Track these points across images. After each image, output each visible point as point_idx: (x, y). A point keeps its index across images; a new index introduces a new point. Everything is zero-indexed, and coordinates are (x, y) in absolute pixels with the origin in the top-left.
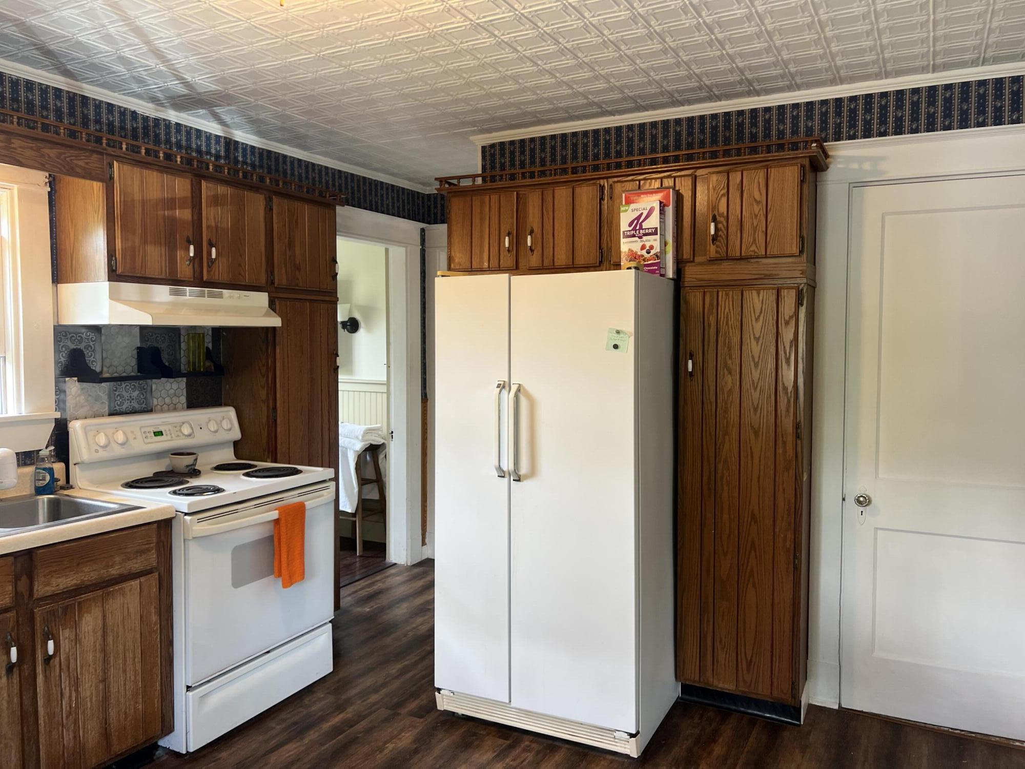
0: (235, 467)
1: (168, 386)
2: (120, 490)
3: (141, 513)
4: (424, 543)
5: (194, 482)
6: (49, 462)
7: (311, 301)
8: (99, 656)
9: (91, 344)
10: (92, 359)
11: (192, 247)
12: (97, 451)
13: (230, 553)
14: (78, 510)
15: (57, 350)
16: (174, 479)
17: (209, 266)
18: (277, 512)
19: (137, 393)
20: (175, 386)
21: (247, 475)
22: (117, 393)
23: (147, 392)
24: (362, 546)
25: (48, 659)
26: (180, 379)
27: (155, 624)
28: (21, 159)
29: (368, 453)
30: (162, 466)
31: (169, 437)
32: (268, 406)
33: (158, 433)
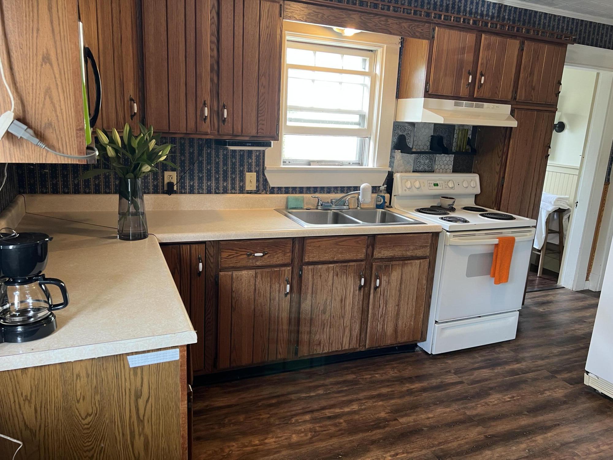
0: (476, 210)
1: (444, 159)
2: (413, 212)
3: (425, 226)
4: (587, 279)
5: (452, 215)
6: (384, 193)
7: (538, 110)
8: (398, 293)
9: (409, 132)
10: (409, 141)
11: (471, 77)
12: (405, 190)
13: (468, 258)
14: (394, 219)
15: (394, 135)
16: (442, 211)
17: (478, 88)
18: (498, 240)
19: (428, 161)
20: (448, 159)
21: (482, 215)
22: (418, 160)
23: (433, 161)
24: (542, 271)
25: (376, 288)
26: (451, 155)
27: (425, 285)
28: (391, 31)
29: (556, 213)
30: (435, 203)
31: (441, 188)
32: (499, 176)
33: (436, 185)
